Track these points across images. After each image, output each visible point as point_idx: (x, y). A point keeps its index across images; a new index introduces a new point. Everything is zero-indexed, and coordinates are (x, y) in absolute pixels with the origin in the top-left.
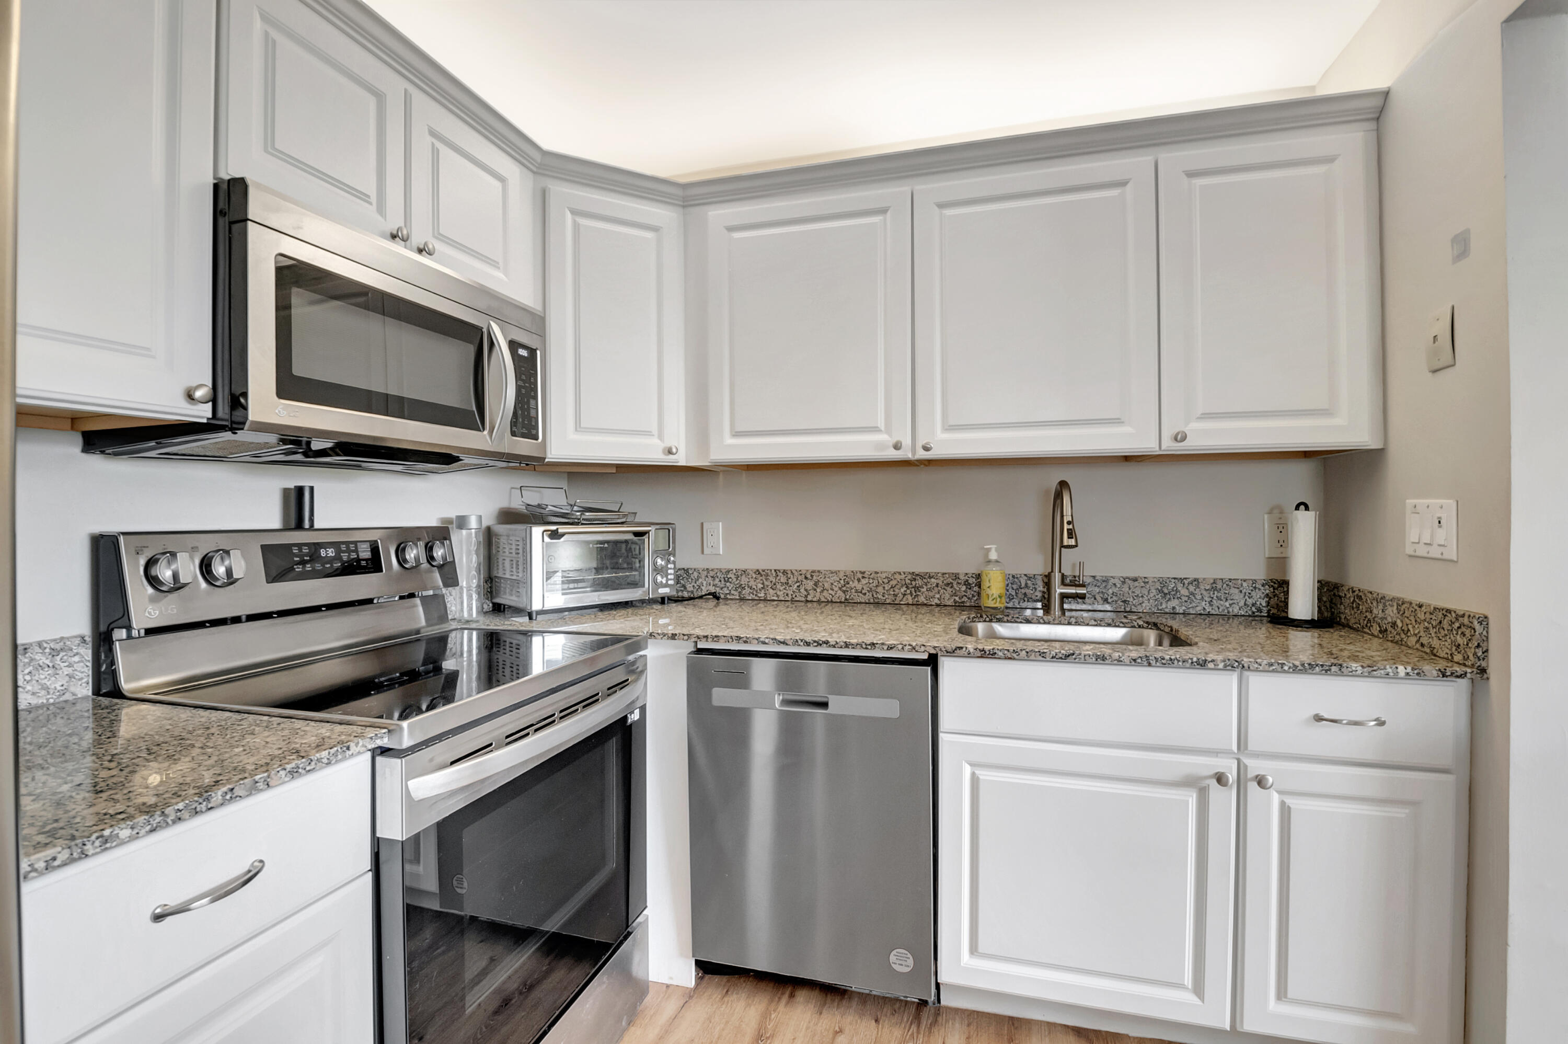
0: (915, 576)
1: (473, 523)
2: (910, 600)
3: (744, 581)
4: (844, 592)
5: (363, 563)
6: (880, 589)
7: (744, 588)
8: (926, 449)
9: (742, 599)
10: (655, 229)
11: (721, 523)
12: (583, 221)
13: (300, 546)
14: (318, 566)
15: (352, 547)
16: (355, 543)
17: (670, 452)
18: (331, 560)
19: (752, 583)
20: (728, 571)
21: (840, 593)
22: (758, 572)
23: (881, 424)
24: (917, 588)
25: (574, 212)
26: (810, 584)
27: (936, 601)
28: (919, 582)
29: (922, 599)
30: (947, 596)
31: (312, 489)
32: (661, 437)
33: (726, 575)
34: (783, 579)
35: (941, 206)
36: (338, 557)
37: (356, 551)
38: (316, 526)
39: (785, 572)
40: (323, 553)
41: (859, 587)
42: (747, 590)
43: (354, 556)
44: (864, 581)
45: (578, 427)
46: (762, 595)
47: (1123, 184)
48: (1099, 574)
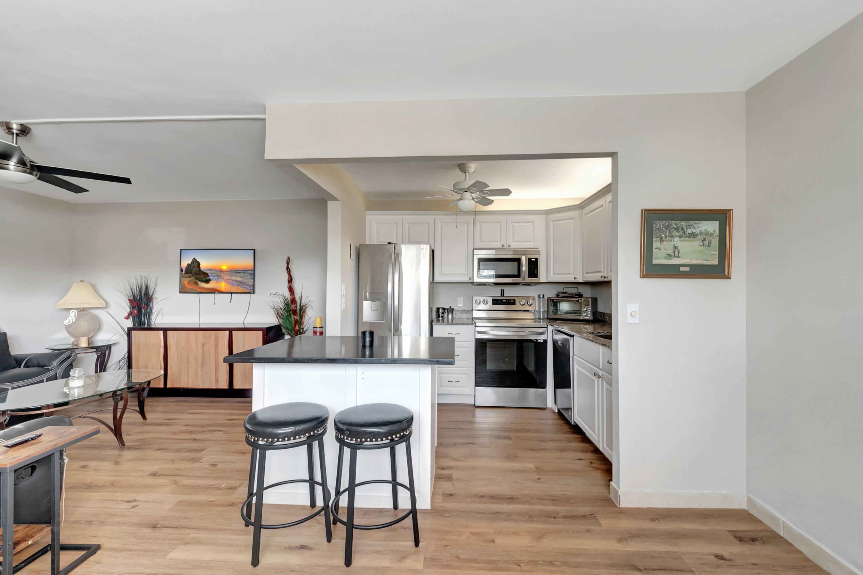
5: (511, 303)
10: (573, 218)
12: (555, 223)
13: (499, 299)
14: (502, 303)
15: (509, 300)
16: (510, 299)
17: (575, 278)
18: (504, 302)
25: (553, 221)
31: (503, 289)
32: (572, 274)
36: (506, 302)
37: (510, 301)
38: (505, 295)
40: (503, 301)
43: (510, 302)
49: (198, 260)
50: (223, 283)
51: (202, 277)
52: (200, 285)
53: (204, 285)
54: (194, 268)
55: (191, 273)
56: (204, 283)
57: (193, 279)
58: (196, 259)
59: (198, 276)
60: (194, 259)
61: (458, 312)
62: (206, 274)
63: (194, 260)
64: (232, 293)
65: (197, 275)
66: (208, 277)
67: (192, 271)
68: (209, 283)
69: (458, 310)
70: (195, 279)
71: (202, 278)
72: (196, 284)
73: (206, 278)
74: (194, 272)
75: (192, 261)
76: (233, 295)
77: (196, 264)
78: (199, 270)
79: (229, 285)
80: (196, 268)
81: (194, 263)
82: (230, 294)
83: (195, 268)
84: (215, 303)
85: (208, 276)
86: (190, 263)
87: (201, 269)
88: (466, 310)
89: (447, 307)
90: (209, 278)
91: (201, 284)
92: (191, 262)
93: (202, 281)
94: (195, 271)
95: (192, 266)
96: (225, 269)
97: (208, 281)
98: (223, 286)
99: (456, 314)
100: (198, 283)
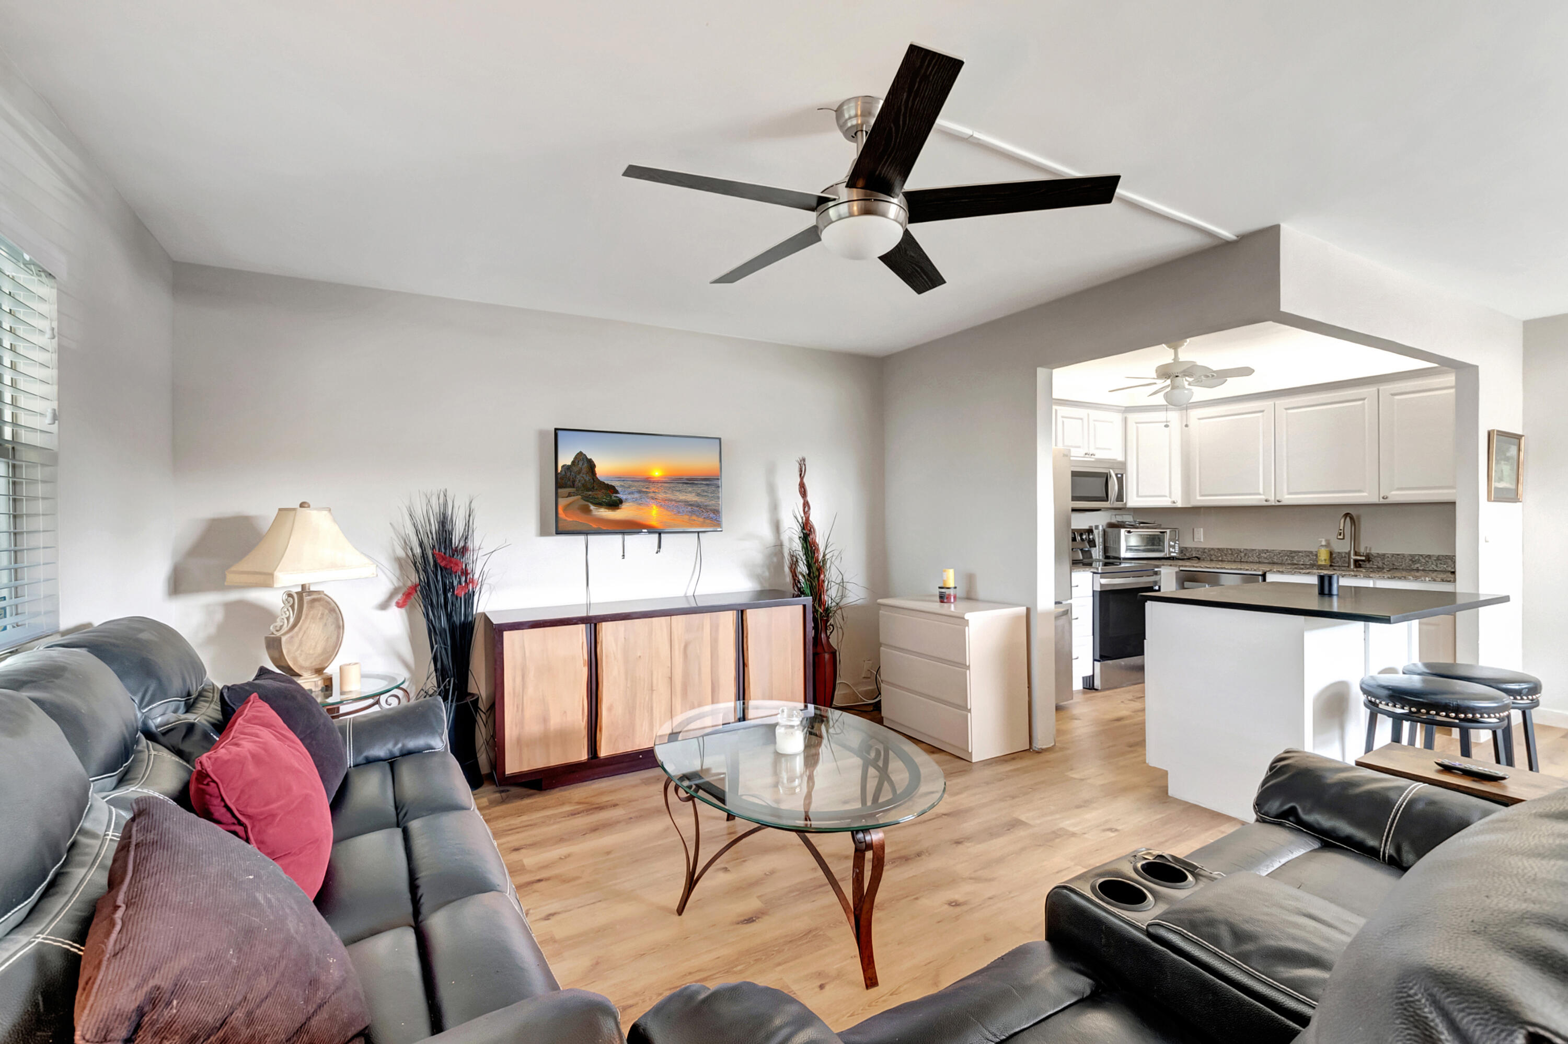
0: (1292, 552)
1: (1101, 528)
2: (1289, 562)
3: (1212, 552)
4: (1258, 558)
6: (1275, 557)
7: (1212, 556)
8: (1279, 501)
9: (1211, 560)
11: (1202, 529)
17: (1174, 503)
19: (1216, 553)
20: (1205, 549)
21: (1256, 558)
22: (1218, 549)
23: (1262, 492)
24: (1293, 557)
25: (1137, 423)
26: (1243, 554)
27: (1302, 563)
28: (1293, 555)
29: (1295, 562)
30: (1307, 560)
32: (1170, 497)
33: (1204, 550)
34: (1230, 552)
35: (1286, 409)
39: (1231, 549)
41: (1265, 556)
42: (1213, 557)
44: (1268, 554)
45: (1138, 496)
46: (1220, 559)
47: (1364, 399)
48: (1381, 552)
49: (589, 457)
50: (654, 507)
51: (600, 495)
52: (596, 513)
53: (605, 513)
54: (579, 473)
55: (573, 486)
56: (606, 508)
57: (578, 500)
58: (585, 455)
59: (590, 493)
60: (581, 454)
62: (613, 489)
63: (580, 457)
64: (663, 532)
65: (589, 490)
66: (614, 495)
67: (574, 482)
68: (618, 509)
70: (582, 501)
71: (599, 496)
72: (587, 511)
73: (611, 497)
74: (580, 484)
75: (576, 458)
76: (665, 537)
77: (586, 465)
78: (593, 479)
79: (669, 513)
80: (584, 476)
81: (581, 463)
82: (659, 536)
83: (581, 475)
84: (624, 556)
85: (617, 492)
86: (569, 463)
87: (598, 476)
90: (617, 497)
91: (599, 512)
92: (573, 462)
93: (599, 504)
94: (583, 482)
95: (575, 469)
96: (659, 477)
97: (615, 504)
98: (654, 514)
100: (592, 507)
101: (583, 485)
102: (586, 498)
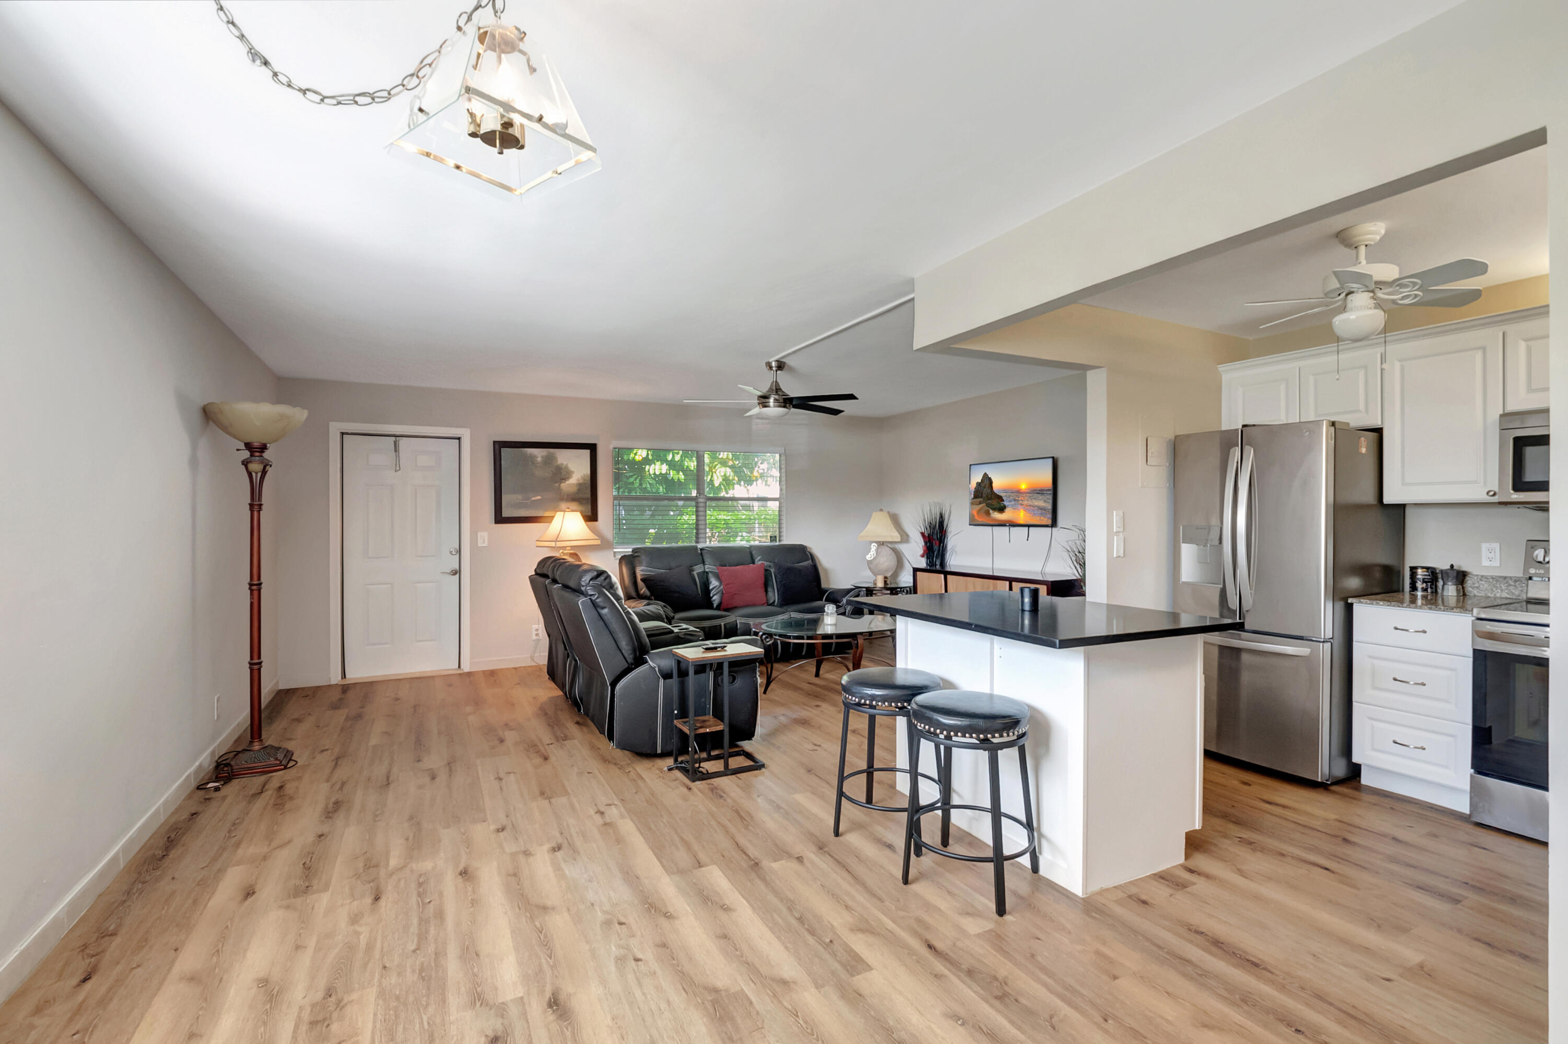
49: (989, 477)
50: (1022, 511)
51: (994, 502)
54: (985, 488)
55: (982, 496)
56: (999, 512)
57: (984, 506)
58: (987, 475)
59: (991, 503)
61: (1481, 580)
62: (1000, 498)
64: (1029, 526)
65: (989, 500)
67: (983, 493)
69: (1483, 576)
70: (986, 507)
71: (995, 504)
73: (1000, 504)
74: (985, 496)
75: (984, 477)
76: (1031, 528)
77: (988, 482)
78: (992, 492)
79: (1029, 515)
80: (987, 489)
81: (986, 481)
82: (1027, 528)
84: (1009, 540)
85: (1003, 501)
86: (980, 481)
87: (994, 489)
88: (1510, 577)
89: (1442, 565)
90: (1003, 504)
92: (982, 480)
93: (994, 509)
94: (987, 494)
95: (983, 485)
97: (1002, 509)
98: (1022, 516)
99: (1477, 585)
100: (991, 511)
101: (987, 496)
102: (988, 505)
